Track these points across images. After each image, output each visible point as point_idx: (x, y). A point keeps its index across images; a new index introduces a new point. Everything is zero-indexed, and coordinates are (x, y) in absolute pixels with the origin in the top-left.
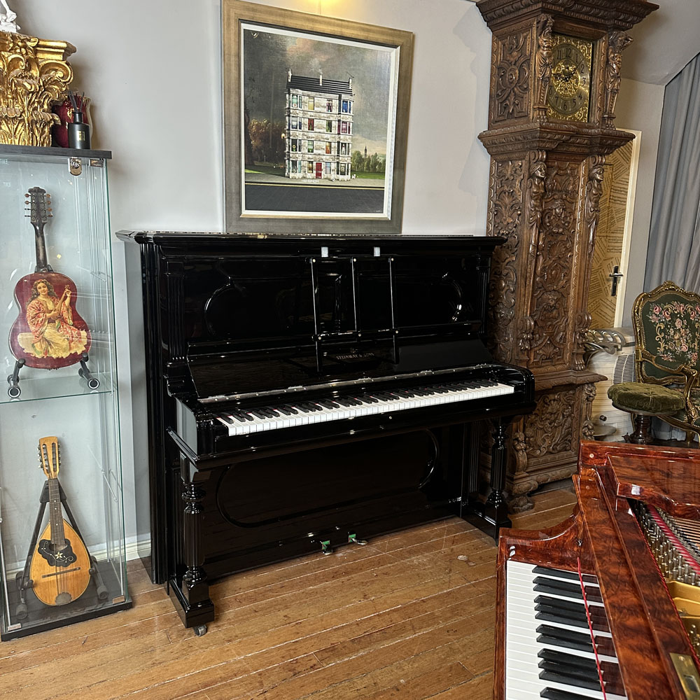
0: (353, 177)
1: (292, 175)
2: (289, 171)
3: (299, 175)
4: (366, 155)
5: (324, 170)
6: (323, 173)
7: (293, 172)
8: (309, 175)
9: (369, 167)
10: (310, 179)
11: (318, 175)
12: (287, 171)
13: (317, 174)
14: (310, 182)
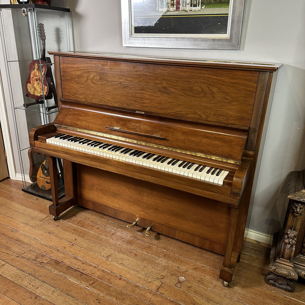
0: (202, 8)
1: (160, 9)
3: (165, 9)
5: (181, 4)
6: (181, 6)
8: (172, 9)
12: (158, 8)
13: (176, 8)
14: (172, 13)
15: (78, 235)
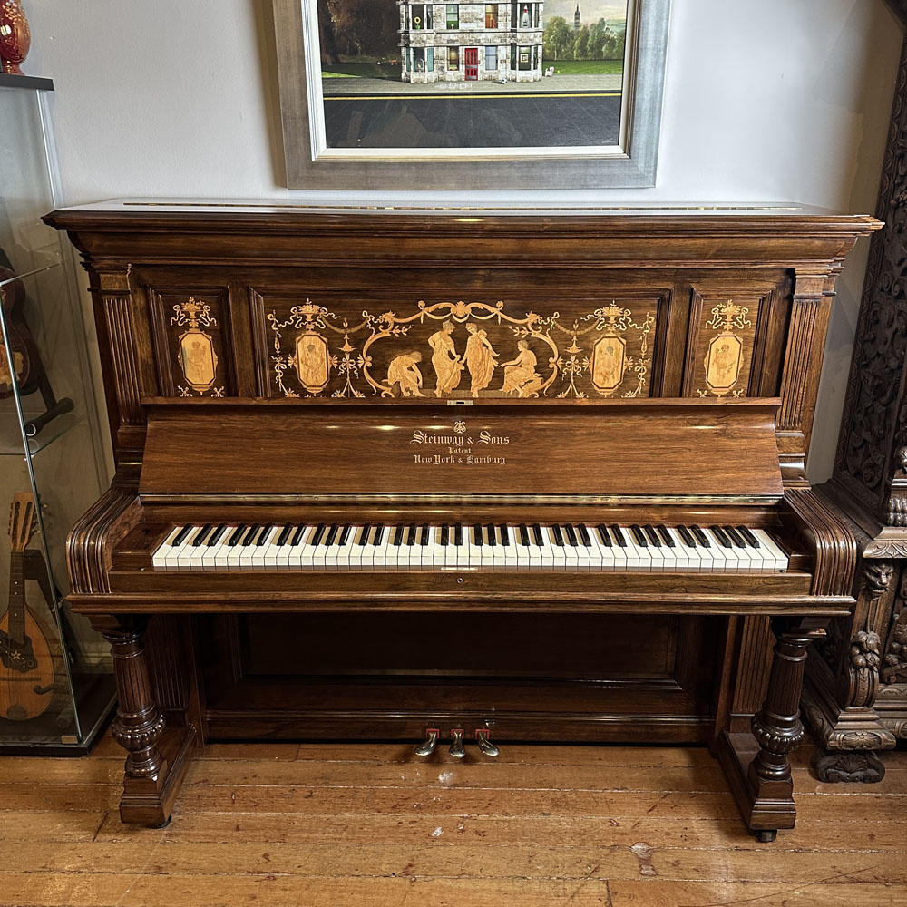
0: (547, 73)
1: (414, 77)
2: (409, 70)
3: (428, 76)
4: (577, 24)
5: (483, 62)
6: (480, 68)
7: (416, 71)
8: (451, 75)
9: (585, 51)
10: (454, 82)
11: (471, 73)
12: (405, 70)
13: (467, 72)
14: (453, 88)
15: (263, 839)
